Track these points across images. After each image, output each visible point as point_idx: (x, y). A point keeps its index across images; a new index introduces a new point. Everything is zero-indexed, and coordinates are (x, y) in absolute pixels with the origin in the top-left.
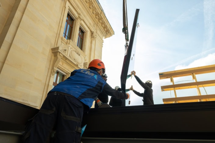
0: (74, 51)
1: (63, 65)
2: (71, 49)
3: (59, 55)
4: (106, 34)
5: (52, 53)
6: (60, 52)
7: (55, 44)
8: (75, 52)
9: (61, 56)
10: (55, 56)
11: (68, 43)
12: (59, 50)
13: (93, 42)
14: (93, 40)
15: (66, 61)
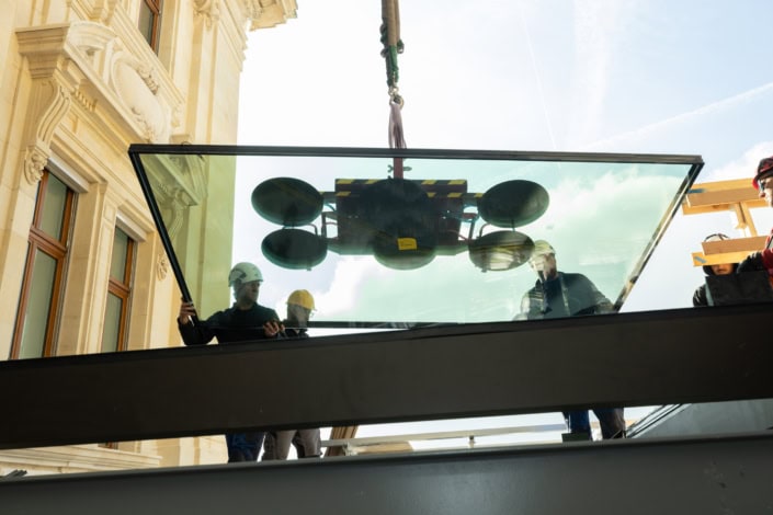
0: (129, 65)
1: (75, 130)
2: (118, 54)
3: (65, 73)
4: (259, 9)
5: (18, 57)
6: (68, 59)
7: (33, 8)
8: (136, 75)
9: (73, 81)
10: (34, 78)
11: (105, 13)
12: (66, 48)
13: (207, 37)
14: (205, 28)
15: (93, 114)
